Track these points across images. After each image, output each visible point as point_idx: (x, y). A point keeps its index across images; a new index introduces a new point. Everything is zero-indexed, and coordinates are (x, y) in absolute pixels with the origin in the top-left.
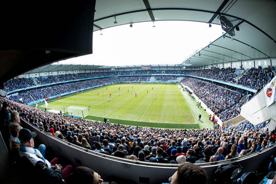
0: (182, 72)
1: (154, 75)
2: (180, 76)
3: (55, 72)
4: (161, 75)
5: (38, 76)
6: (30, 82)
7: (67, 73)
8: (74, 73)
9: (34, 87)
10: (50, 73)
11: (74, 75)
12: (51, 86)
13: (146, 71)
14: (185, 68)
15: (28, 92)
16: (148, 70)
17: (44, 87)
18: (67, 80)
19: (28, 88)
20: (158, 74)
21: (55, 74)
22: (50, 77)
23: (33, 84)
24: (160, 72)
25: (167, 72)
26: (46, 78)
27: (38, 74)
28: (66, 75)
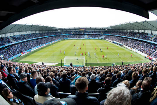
0: (104, 32)
1: (87, 34)
2: (103, 35)
3: (24, 32)
4: (91, 34)
5: (12, 35)
6: (7, 40)
7: (32, 33)
8: (37, 33)
9: (11, 44)
10: (21, 32)
11: (37, 34)
12: (23, 42)
13: (81, 31)
14: (106, 30)
15: (6, 49)
16: (83, 31)
17: (18, 44)
18: (33, 38)
19: (6, 45)
20: (89, 34)
21: (24, 33)
22: (21, 36)
23: (10, 42)
24: (90, 32)
25: (95, 32)
26: (18, 37)
27: (12, 33)
28: (32, 34)
